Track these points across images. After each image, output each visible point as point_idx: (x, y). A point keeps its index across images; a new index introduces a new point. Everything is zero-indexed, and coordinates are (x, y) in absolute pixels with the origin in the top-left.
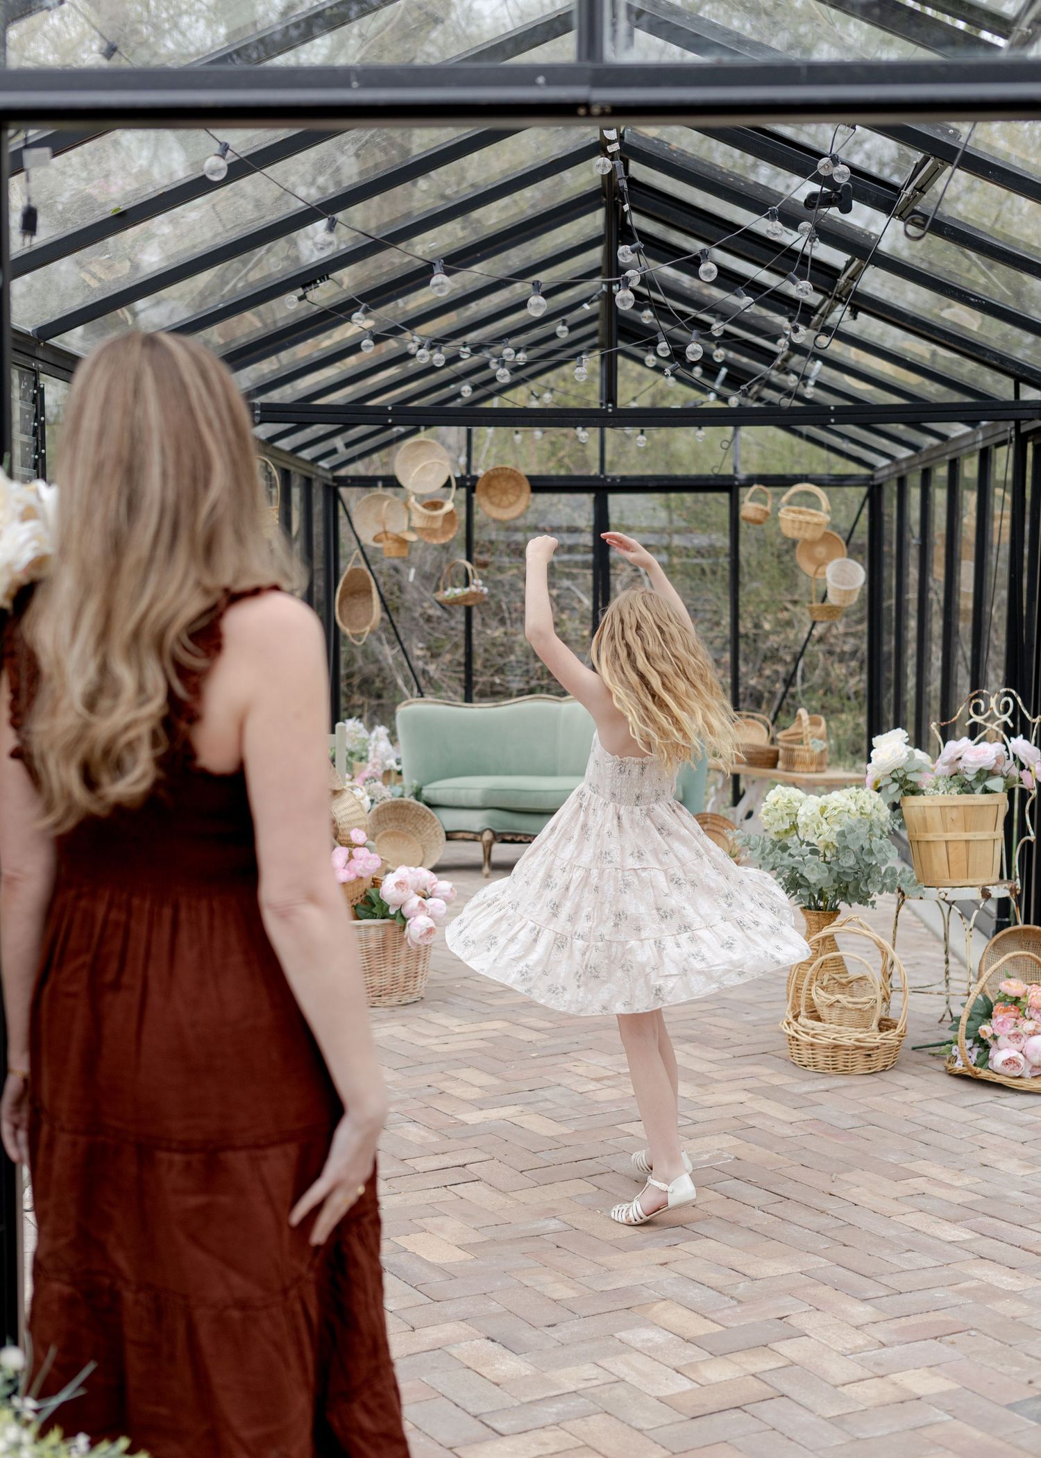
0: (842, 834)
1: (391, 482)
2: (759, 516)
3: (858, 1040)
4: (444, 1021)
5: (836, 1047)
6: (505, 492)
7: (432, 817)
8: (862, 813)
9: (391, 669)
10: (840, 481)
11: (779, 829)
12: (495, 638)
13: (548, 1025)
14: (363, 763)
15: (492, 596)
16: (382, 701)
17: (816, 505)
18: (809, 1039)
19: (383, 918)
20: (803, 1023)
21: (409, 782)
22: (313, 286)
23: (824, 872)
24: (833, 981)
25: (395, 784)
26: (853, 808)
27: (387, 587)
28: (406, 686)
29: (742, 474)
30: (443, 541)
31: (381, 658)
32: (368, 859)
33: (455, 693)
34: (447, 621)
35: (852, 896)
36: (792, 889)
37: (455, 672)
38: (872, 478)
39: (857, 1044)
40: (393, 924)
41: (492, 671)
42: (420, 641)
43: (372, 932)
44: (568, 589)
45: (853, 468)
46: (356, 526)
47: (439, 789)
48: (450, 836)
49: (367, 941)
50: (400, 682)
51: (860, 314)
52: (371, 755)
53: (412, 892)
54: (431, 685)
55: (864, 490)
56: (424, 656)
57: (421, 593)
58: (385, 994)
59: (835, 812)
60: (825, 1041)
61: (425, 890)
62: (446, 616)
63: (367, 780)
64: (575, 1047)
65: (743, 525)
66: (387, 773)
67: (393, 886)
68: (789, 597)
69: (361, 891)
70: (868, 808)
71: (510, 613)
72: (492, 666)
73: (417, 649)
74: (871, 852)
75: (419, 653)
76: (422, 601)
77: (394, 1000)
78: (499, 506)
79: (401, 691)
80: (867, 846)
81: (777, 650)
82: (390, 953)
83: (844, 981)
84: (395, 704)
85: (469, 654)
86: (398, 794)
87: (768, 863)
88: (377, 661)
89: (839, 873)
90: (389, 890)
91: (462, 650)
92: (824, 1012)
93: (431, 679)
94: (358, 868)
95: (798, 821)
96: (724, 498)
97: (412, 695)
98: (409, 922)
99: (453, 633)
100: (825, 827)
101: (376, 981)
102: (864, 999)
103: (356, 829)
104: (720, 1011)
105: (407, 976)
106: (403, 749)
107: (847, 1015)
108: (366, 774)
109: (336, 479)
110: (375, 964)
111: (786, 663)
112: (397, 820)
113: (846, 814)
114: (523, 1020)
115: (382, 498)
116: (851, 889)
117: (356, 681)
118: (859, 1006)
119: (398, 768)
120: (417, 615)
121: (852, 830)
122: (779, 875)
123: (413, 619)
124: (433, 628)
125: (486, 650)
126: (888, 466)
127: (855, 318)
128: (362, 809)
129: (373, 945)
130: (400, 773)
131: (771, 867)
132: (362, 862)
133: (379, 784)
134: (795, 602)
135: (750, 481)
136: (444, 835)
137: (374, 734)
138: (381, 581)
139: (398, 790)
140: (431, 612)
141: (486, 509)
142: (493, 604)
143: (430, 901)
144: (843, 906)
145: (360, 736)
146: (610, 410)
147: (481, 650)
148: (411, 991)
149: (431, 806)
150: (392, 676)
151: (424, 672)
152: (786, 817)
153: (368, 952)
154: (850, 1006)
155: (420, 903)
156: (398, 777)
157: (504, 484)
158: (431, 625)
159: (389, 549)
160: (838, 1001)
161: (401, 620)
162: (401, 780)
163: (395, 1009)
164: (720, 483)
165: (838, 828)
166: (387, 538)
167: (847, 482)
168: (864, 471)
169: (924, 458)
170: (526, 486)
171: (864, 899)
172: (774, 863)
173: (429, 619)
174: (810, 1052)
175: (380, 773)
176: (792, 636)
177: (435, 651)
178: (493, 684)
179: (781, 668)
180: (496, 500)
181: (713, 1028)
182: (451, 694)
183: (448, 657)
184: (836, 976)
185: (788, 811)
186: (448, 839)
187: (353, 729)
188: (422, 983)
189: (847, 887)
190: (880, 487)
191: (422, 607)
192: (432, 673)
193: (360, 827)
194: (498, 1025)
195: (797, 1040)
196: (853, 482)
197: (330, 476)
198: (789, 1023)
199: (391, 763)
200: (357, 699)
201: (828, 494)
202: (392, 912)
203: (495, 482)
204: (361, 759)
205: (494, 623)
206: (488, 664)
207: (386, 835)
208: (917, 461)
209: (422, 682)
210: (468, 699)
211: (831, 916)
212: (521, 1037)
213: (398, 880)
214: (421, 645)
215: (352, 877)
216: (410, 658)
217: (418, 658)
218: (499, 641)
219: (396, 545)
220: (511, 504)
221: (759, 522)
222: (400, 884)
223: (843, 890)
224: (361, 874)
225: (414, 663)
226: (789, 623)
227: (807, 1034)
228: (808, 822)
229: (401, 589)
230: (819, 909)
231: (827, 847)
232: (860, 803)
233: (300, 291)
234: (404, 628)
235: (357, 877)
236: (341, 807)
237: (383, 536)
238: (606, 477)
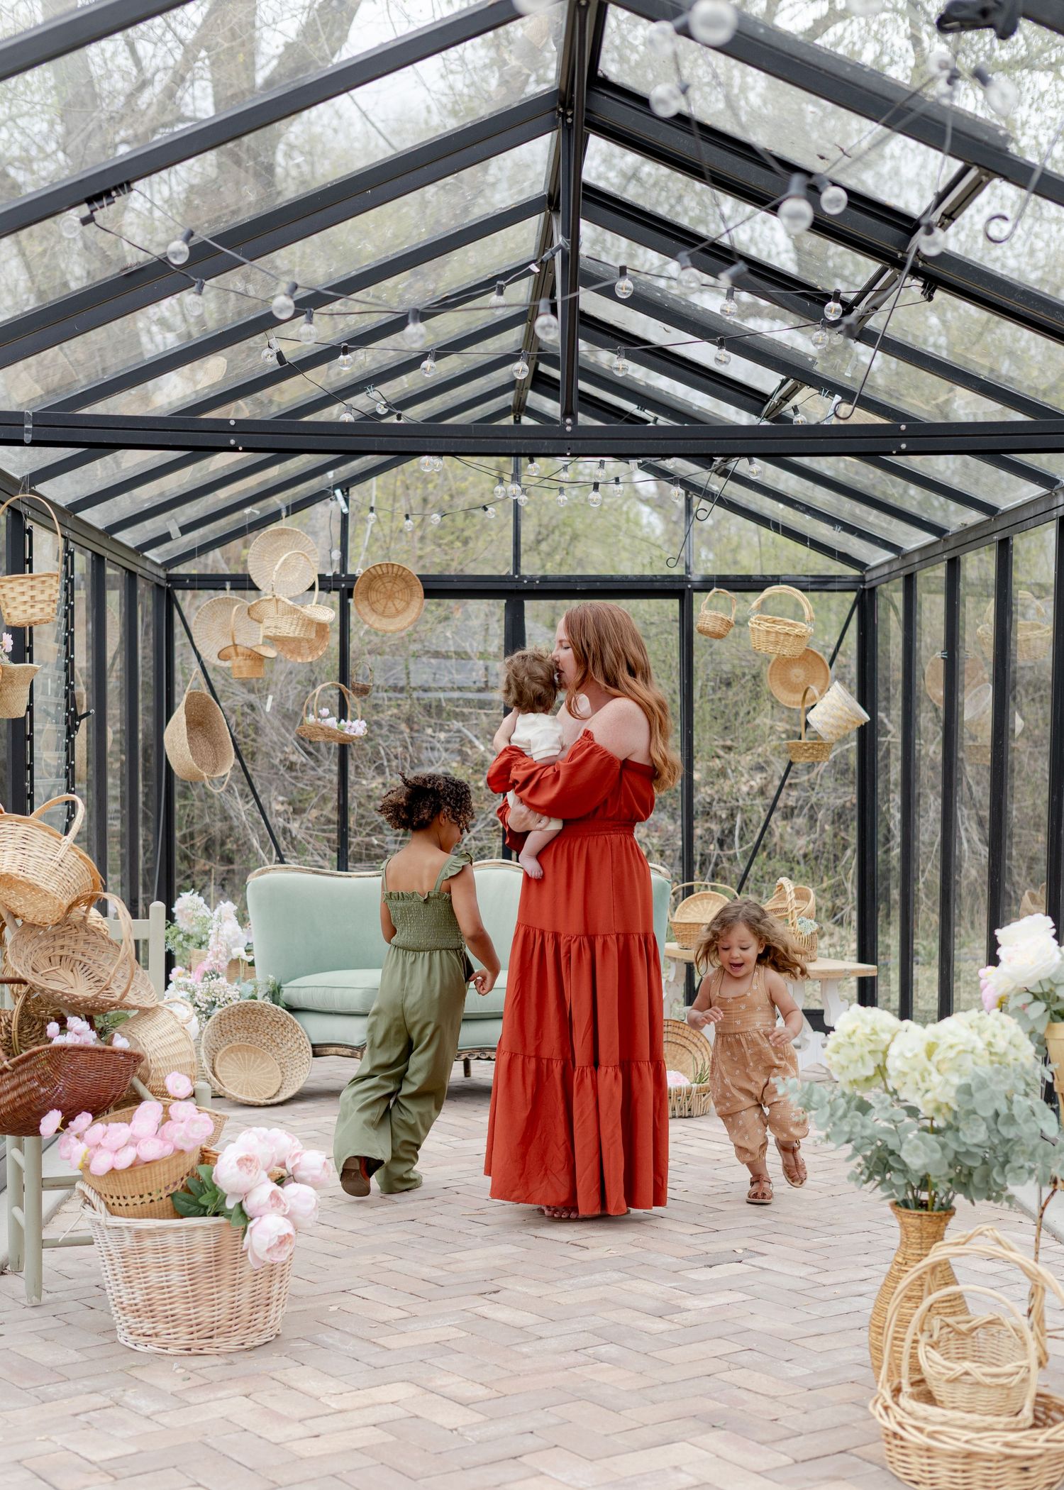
0: (966, 1090)
1: (243, 583)
2: (719, 628)
3: (1007, 1444)
4: (312, 1385)
5: (969, 1455)
6: (390, 597)
7: (295, 1025)
8: (991, 1053)
9: (245, 827)
10: (819, 584)
11: (856, 1076)
12: (372, 790)
13: (481, 1392)
14: (203, 950)
15: (368, 739)
16: (235, 867)
17: (798, 614)
18: (922, 1439)
19: (216, 1214)
20: (908, 1409)
21: (263, 977)
22: (105, 201)
23: (933, 1151)
24: (946, 1330)
25: (244, 979)
26: (980, 1045)
27: (240, 728)
28: (263, 849)
29: (697, 574)
30: (310, 660)
31: (232, 814)
32: (193, 1121)
33: (324, 856)
34: (313, 769)
35: (977, 1189)
36: (878, 1173)
37: (324, 831)
38: (862, 580)
39: (1008, 1451)
40: (229, 1224)
41: (368, 829)
42: (280, 794)
43: (199, 1237)
44: (459, 731)
45: (837, 568)
46: (195, 640)
47: (302, 988)
48: (318, 1050)
49: (190, 1251)
50: (256, 844)
51: (939, 295)
52: (212, 941)
53: (264, 1175)
54: (294, 847)
55: (852, 596)
56: (286, 811)
57: (279, 734)
58: (219, 1334)
59: (952, 1054)
60: (952, 1446)
61: (283, 1165)
62: (312, 763)
63: (206, 975)
64: (530, 1441)
65: (697, 638)
66: (235, 963)
67: (234, 1163)
68: (721, 743)
69: (182, 1170)
70: (1001, 1045)
71: (389, 761)
72: (368, 824)
73: (276, 804)
74: (1011, 1119)
75: (280, 808)
76: (284, 745)
77: (233, 1343)
78: (382, 614)
79: (256, 854)
80: (1004, 1110)
81: (710, 804)
82: (226, 1270)
83: (964, 1327)
84: (248, 871)
85: (343, 809)
86: (248, 994)
87: (841, 1132)
88: (226, 818)
89: (957, 1153)
90: (226, 1173)
91: (333, 803)
92: (940, 1391)
93: (293, 839)
94: (178, 1135)
95: (889, 1064)
96: (672, 606)
97: (270, 860)
98: (251, 1225)
99: (320, 783)
100: (936, 1078)
101: (205, 1314)
102: (1008, 1368)
103: (176, 1074)
104: (745, 1358)
105: (254, 1305)
106: (254, 933)
107: (984, 1395)
108: (206, 967)
109: (170, 578)
110: (203, 1288)
111: (721, 821)
112: (247, 1029)
113: (970, 1057)
114: (439, 1381)
115: (229, 603)
116: (976, 1178)
117: (199, 841)
118: (1003, 1381)
119: (249, 959)
120: (276, 762)
121: (983, 1085)
122: (857, 1150)
123: (273, 766)
124: (296, 778)
125: (360, 805)
126: (889, 562)
127: (930, 299)
128: (187, 1039)
129: (200, 1258)
130: (252, 964)
131: (845, 1138)
132: (183, 1126)
133: (223, 980)
134: (730, 749)
135: (707, 584)
136: (310, 1049)
137: (216, 912)
138: (233, 721)
139: (248, 988)
140: (293, 758)
141: (364, 619)
142: (369, 750)
143: (291, 1189)
144: (959, 1200)
145: (200, 913)
146: (569, 429)
147: (355, 805)
148: (260, 1326)
149: (292, 1010)
150: (246, 836)
151: (285, 831)
152: (868, 1058)
153: (192, 1269)
154: (988, 1380)
155: (274, 1195)
156: (249, 968)
157: (389, 586)
158: (294, 774)
159: (239, 667)
160: (967, 1373)
161: (258, 770)
162: (253, 975)
163: (234, 1358)
164: (668, 586)
165: (956, 1080)
166: (237, 655)
167: (830, 586)
168: (853, 572)
169: (952, 544)
170: (419, 589)
171: (993, 1192)
172: (851, 1132)
173: (291, 767)
174: (925, 1461)
175: (225, 965)
176: (727, 789)
177: (298, 805)
178: (369, 846)
179: (715, 827)
180: (379, 607)
181: (744, 1395)
182: (318, 858)
183: (314, 813)
184: (950, 1320)
185: (872, 1047)
186: (315, 1055)
187: (190, 905)
188: (277, 1313)
189: (970, 1175)
190: (872, 590)
191: (283, 752)
192: (294, 833)
193: (179, 1068)
194: (401, 1391)
195: (902, 1439)
196: (837, 586)
197: (162, 574)
198: (886, 1408)
199: (239, 952)
200: (202, 864)
201: (812, 600)
202: (230, 1204)
203: (378, 584)
204: (201, 944)
205: (371, 773)
206: (363, 821)
207: (231, 1050)
208: (939, 549)
209: (283, 844)
210: (342, 865)
211: (941, 1219)
212: (439, 1419)
213: (242, 1154)
214: (281, 798)
215: (168, 1150)
216: (267, 814)
217: (278, 814)
218: (377, 793)
219: (249, 662)
220: (398, 612)
221: (719, 636)
222: (245, 1162)
223: (963, 1180)
224: (181, 1145)
225: (272, 821)
226: (722, 773)
227: (920, 1430)
228: (906, 1069)
229: (257, 730)
230: (922, 1205)
231: (938, 1110)
232: (987, 1036)
233: (84, 210)
234: (260, 777)
235: (175, 1150)
236: (154, 1034)
237: (232, 650)
238: (524, 577)
